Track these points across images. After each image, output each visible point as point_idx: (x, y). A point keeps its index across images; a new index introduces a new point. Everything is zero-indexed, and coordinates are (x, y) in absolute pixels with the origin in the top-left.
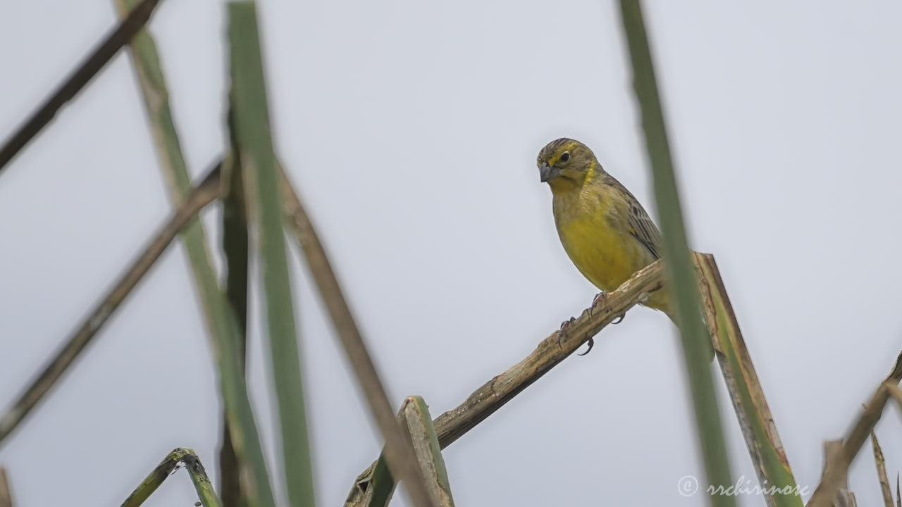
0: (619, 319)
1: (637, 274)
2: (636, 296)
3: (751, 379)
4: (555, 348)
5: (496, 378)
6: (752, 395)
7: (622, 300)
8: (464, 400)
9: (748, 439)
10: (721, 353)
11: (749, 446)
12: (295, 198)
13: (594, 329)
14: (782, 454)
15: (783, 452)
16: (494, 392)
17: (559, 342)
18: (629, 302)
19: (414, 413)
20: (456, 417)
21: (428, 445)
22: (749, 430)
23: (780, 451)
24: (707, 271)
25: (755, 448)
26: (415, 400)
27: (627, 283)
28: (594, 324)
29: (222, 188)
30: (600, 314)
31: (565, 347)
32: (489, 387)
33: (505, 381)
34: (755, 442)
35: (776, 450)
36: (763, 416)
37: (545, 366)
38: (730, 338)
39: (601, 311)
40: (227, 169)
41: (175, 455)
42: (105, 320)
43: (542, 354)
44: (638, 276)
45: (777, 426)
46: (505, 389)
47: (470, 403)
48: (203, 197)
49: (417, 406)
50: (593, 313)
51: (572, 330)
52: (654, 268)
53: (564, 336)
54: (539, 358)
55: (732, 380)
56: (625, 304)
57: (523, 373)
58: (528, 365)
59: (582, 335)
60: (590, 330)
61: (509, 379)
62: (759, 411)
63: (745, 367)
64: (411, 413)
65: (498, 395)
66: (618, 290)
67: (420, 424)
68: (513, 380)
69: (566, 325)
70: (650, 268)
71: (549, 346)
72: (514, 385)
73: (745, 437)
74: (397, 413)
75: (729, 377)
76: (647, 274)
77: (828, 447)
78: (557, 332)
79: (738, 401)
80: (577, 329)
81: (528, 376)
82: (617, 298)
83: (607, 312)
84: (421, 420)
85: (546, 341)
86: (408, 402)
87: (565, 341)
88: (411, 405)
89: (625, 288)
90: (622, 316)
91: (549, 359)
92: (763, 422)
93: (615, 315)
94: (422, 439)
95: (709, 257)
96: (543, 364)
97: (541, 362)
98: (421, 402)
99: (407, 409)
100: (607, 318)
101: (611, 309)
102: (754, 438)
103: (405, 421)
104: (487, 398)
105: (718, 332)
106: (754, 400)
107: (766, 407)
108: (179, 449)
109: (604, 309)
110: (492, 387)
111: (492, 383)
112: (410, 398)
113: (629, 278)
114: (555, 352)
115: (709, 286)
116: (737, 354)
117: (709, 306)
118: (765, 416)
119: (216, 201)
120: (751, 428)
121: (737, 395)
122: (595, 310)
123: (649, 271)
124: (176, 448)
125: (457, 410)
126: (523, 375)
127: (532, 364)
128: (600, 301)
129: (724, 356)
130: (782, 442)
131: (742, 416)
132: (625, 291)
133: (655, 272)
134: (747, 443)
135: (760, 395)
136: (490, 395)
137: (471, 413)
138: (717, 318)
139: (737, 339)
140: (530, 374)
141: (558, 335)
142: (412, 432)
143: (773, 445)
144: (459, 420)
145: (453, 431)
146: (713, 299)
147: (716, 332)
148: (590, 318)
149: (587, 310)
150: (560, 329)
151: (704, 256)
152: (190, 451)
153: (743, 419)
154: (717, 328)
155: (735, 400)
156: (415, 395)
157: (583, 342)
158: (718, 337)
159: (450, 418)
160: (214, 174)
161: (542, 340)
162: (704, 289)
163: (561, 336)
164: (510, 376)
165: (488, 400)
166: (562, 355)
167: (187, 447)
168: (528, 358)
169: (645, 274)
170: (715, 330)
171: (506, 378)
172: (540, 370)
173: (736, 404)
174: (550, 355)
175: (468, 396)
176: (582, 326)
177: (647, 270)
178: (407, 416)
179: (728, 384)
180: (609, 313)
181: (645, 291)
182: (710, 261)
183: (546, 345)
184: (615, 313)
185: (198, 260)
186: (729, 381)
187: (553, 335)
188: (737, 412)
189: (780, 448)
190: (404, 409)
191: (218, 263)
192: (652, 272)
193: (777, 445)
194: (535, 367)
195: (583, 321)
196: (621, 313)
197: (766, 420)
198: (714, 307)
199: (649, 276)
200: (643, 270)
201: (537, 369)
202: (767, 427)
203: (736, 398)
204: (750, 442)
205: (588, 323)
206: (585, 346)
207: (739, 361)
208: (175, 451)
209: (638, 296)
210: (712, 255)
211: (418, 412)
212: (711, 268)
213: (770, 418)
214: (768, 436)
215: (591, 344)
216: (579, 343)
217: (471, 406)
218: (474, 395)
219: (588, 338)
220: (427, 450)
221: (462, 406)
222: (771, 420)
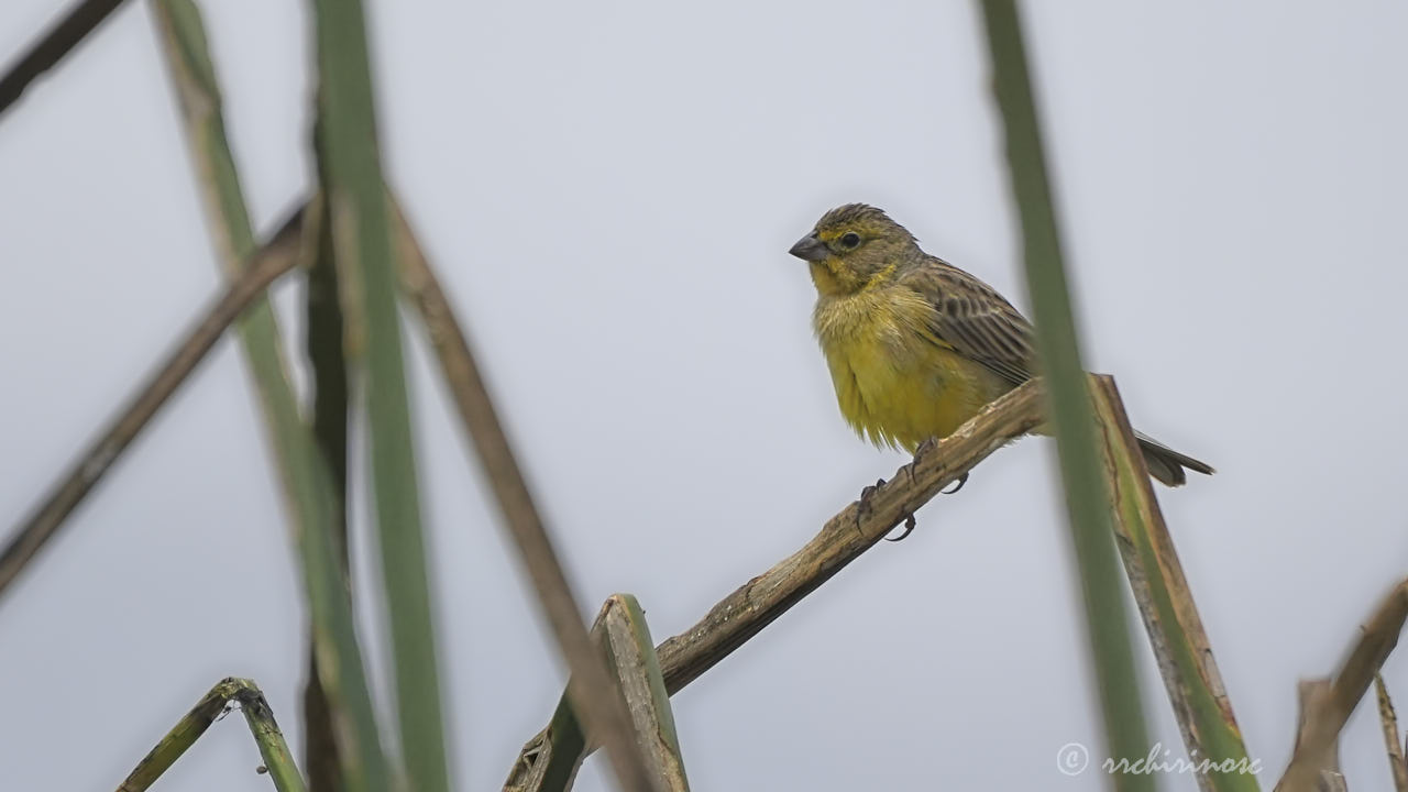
0: (957, 482)
1: (987, 408)
2: (984, 443)
3: (1175, 582)
4: (851, 530)
5: (755, 580)
6: (1177, 608)
7: (962, 452)
8: (701, 617)
9: (1170, 681)
10: (1126, 540)
11: (1171, 693)
12: (423, 263)
13: (916, 498)
14: (1225, 708)
15: (1228, 703)
16: (751, 604)
17: (857, 521)
18: (974, 454)
19: (621, 622)
20: (688, 644)
21: (643, 675)
22: (1171, 666)
23: (1222, 701)
24: (1102, 403)
25: (1181, 696)
26: (623, 601)
27: (972, 423)
28: (916, 490)
29: (306, 252)
30: (926, 475)
31: (867, 529)
32: (742, 595)
33: (768, 585)
34: (1182, 688)
35: (1217, 699)
36: (1194, 643)
37: (833, 562)
38: (1141, 513)
39: (927, 469)
40: (312, 220)
41: (224, 688)
42: (110, 463)
43: (829, 540)
44: (989, 411)
45: (1217, 659)
46: (768, 599)
47: (711, 622)
48: (273, 263)
49: (627, 612)
50: (916, 472)
51: (879, 500)
52: (1016, 398)
53: (867, 509)
54: (824, 547)
55: (1144, 584)
56: (968, 457)
57: (798, 571)
58: (807, 559)
59: (896, 509)
60: (909, 500)
61: (775, 583)
62: (1188, 635)
63: (1165, 562)
64: (615, 621)
65: (756, 608)
66: (956, 434)
67: (631, 639)
68: (782, 583)
69: (868, 493)
70: (1009, 398)
71: (841, 527)
72: (783, 593)
73: (1165, 679)
74: (593, 622)
75: (1139, 579)
76: (1004, 408)
77: (1305, 691)
78: (856, 503)
79: (1154, 618)
80: (888, 498)
81: (806, 577)
82: (954, 447)
83: (938, 470)
84: (632, 634)
85: (836, 518)
86: (611, 604)
87: (868, 519)
88: (616, 608)
89: (968, 432)
90: (963, 479)
91: (842, 548)
92: (1194, 651)
93: (951, 476)
94: (633, 664)
95: (1106, 380)
96: (830, 559)
97: (829, 553)
98: (633, 603)
99: (609, 615)
100: (938, 481)
101: (945, 466)
102: (1179, 680)
103: (605, 634)
104: (738, 613)
105: (1121, 504)
106: (1179, 618)
107: (1200, 629)
108: (230, 680)
109: (933, 466)
110: (747, 596)
111: (747, 589)
112: (615, 598)
113: (975, 414)
114: (851, 537)
115: (1105, 428)
116: (1152, 540)
117: (1106, 462)
118: (1198, 642)
119: (294, 271)
120: (1174, 663)
121: (1151, 609)
122: (918, 469)
123: (1008, 403)
124: (225, 677)
125: (690, 633)
126: (800, 576)
127: (814, 557)
128: (927, 452)
129: (1131, 544)
130: (1226, 684)
131: (1159, 644)
132: (968, 435)
133: (1017, 404)
134: (1167, 686)
135: (1190, 608)
136: (744, 609)
137: (712, 638)
138: (1119, 480)
139: (1153, 516)
140: (809, 574)
141: (856, 508)
142: (616, 655)
143: (1211, 692)
144: (692, 651)
145: (684, 667)
146: (1114, 451)
147: (1118, 504)
148: (909, 482)
149: (905, 467)
150: (860, 500)
151: (1099, 378)
152: (250, 683)
153: (1163, 648)
154: (1118, 497)
155: (1148, 617)
156: (623, 592)
157: (897, 522)
158: (1119, 512)
159: (678, 647)
160: (292, 226)
161: (829, 516)
162: (1099, 432)
163: (860, 512)
164: (777, 577)
165: (739, 617)
166: (862, 544)
167: (243, 676)
168: (807, 548)
169: (1000, 408)
170: (1115, 501)
171: (769, 580)
172: (827, 566)
173: (1150, 624)
174: (844, 541)
175: (707, 612)
176: (898, 492)
177: (1003, 401)
178: (609, 628)
179: (1136, 590)
180: (942, 472)
181: (1000, 436)
182: (1109, 387)
183: (837, 526)
184: (951, 471)
185: (265, 371)
186: (1139, 585)
187: (848, 509)
188: (1151, 637)
189: (1223, 696)
190: (605, 615)
191: (300, 377)
192: (1012, 404)
193: (1217, 692)
194: (818, 562)
195: (900, 485)
196: (960, 473)
197: (1199, 650)
198: (1114, 464)
199: (1007, 410)
200: (999, 400)
201: (821, 564)
202: (1201, 664)
203: (1150, 614)
204: (1173, 687)
205: (907, 488)
206: (901, 528)
207: (1156, 552)
208: (224, 681)
209: (988, 445)
210: (1111, 377)
211: (627, 622)
212: (1109, 397)
213: (1206, 647)
214: (1202, 677)
215: (911, 525)
216: (892, 521)
217: (711, 629)
218: (717, 609)
219: (906, 515)
220: (642, 683)
221: (697, 628)
222: (1208, 650)
